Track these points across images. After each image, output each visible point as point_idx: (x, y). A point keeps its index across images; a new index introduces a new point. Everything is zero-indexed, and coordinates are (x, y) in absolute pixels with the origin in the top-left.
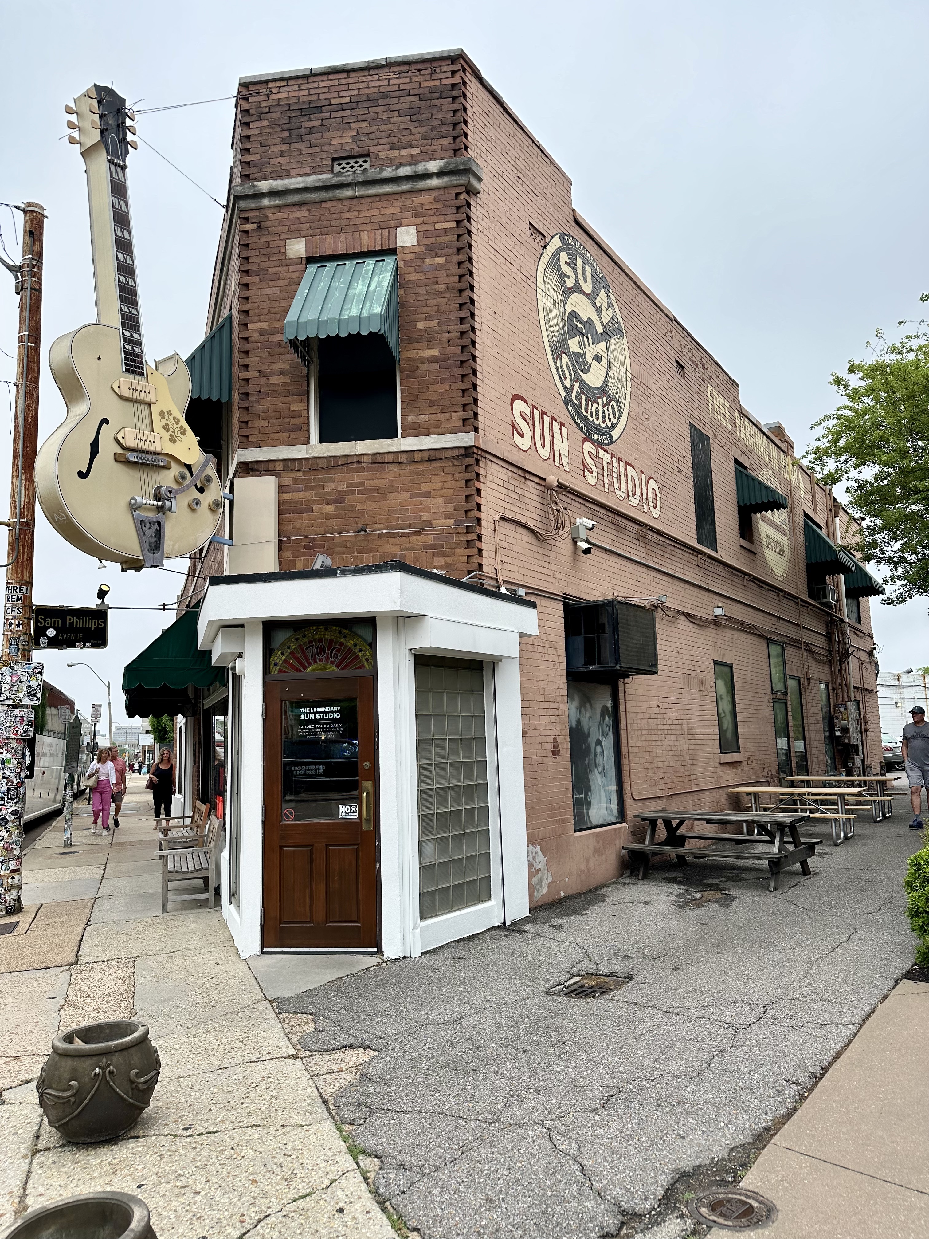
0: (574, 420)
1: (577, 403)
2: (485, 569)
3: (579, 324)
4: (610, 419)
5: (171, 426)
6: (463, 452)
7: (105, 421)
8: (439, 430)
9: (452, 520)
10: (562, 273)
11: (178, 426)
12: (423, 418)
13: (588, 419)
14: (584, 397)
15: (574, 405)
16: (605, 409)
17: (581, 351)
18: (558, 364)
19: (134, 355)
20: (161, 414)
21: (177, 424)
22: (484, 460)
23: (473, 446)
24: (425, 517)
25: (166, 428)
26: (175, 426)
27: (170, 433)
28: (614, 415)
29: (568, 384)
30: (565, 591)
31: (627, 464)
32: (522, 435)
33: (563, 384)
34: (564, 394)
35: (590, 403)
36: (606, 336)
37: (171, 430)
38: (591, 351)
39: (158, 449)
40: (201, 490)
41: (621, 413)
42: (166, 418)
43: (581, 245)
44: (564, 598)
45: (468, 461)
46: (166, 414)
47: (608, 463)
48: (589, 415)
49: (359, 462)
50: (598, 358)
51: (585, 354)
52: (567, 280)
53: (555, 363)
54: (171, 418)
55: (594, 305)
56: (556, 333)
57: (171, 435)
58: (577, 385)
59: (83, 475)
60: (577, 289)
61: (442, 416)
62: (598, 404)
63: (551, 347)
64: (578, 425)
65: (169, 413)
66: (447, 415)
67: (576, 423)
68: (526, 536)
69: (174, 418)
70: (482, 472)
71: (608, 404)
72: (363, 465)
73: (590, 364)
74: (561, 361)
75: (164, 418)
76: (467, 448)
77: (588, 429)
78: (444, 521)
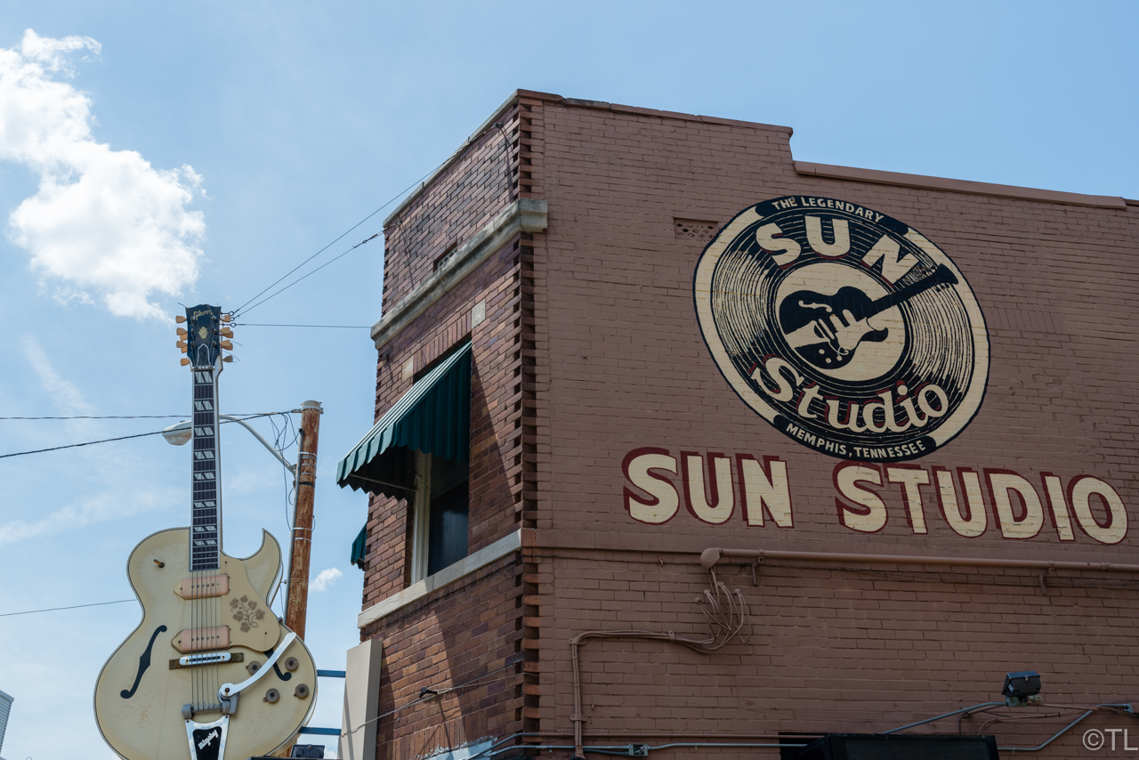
0: (808, 444)
1: (815, 416)
2: (543, 724)
3: (814, 306)
4: (921, 415)
5: (244, 613)
6: (513, 558)
7: (163, 629)
8: (495, 536)
9: (504, 659)
10: (765, 251)
11: (254, 611)
12: (484, 524)
13: (851, 432)
14: (834, 405)
15: (803, 423)
16: (907, 404)
17: (826, 339)
18: (756, 375)
19: (208, 549)
20: (234, 603)
21: (253, 608)
22: (550, 561)
23: (523, 547)
24: (483, 660)
25: (238, 617)
26: (250, 611)
27: (243, 621)
28: (935, 404)
29: (786, 394)
30: (785, 728)
31: (988, 472)
32: (655, 501)
33: (769, 400)
34: (770, 413)
35: (855, 408)
36: (900, 294)
37: (245, 617)
38: (849, 333)
39: (223, 642)
40: (287, 677)
41: (956, 398)
42: (240, 606)
43: (817, 199)
44: (782, 741)
45: (519, 569)
46: (240, 602)
47: (919, 485)
48: (852, 425)
49: (437, 600)
50: (878, 336)
51: (835, 342)
52: (774, 257)
53: (746, 377)
54: (246, 604)
55: (861, 266)
56: (748, 336)
57: (243, 624)
58: (812, 393)
59: (126, 694)
60: (809, 257)
61: (498, 517)
62: (882, 401)
63: (735, 359)
64: (822, 449)
65: (244, 599)
66: (503, 513)
67: (814, 447)
68: (668, 654)
69: (250, 604)
70: (540, 578)
71: (913, 394)
72: (440, 603)
73: (852, 353)
74: (764, 369)
75: (236, 607)
76: (517, 553)
77: (849, 448)
78: (497, 661)
